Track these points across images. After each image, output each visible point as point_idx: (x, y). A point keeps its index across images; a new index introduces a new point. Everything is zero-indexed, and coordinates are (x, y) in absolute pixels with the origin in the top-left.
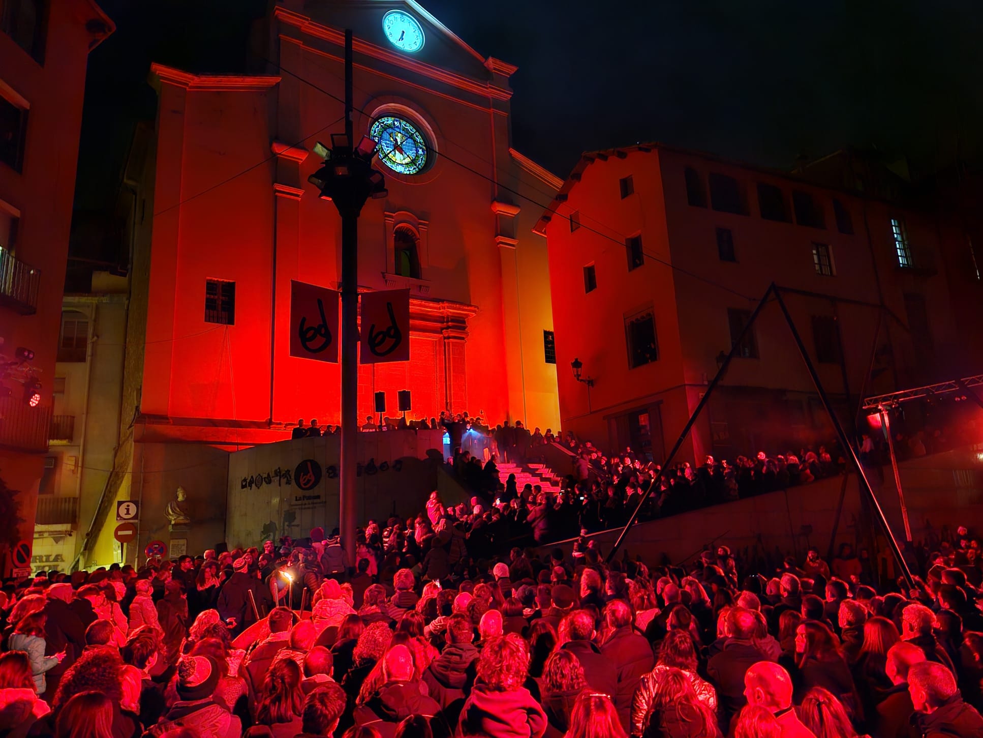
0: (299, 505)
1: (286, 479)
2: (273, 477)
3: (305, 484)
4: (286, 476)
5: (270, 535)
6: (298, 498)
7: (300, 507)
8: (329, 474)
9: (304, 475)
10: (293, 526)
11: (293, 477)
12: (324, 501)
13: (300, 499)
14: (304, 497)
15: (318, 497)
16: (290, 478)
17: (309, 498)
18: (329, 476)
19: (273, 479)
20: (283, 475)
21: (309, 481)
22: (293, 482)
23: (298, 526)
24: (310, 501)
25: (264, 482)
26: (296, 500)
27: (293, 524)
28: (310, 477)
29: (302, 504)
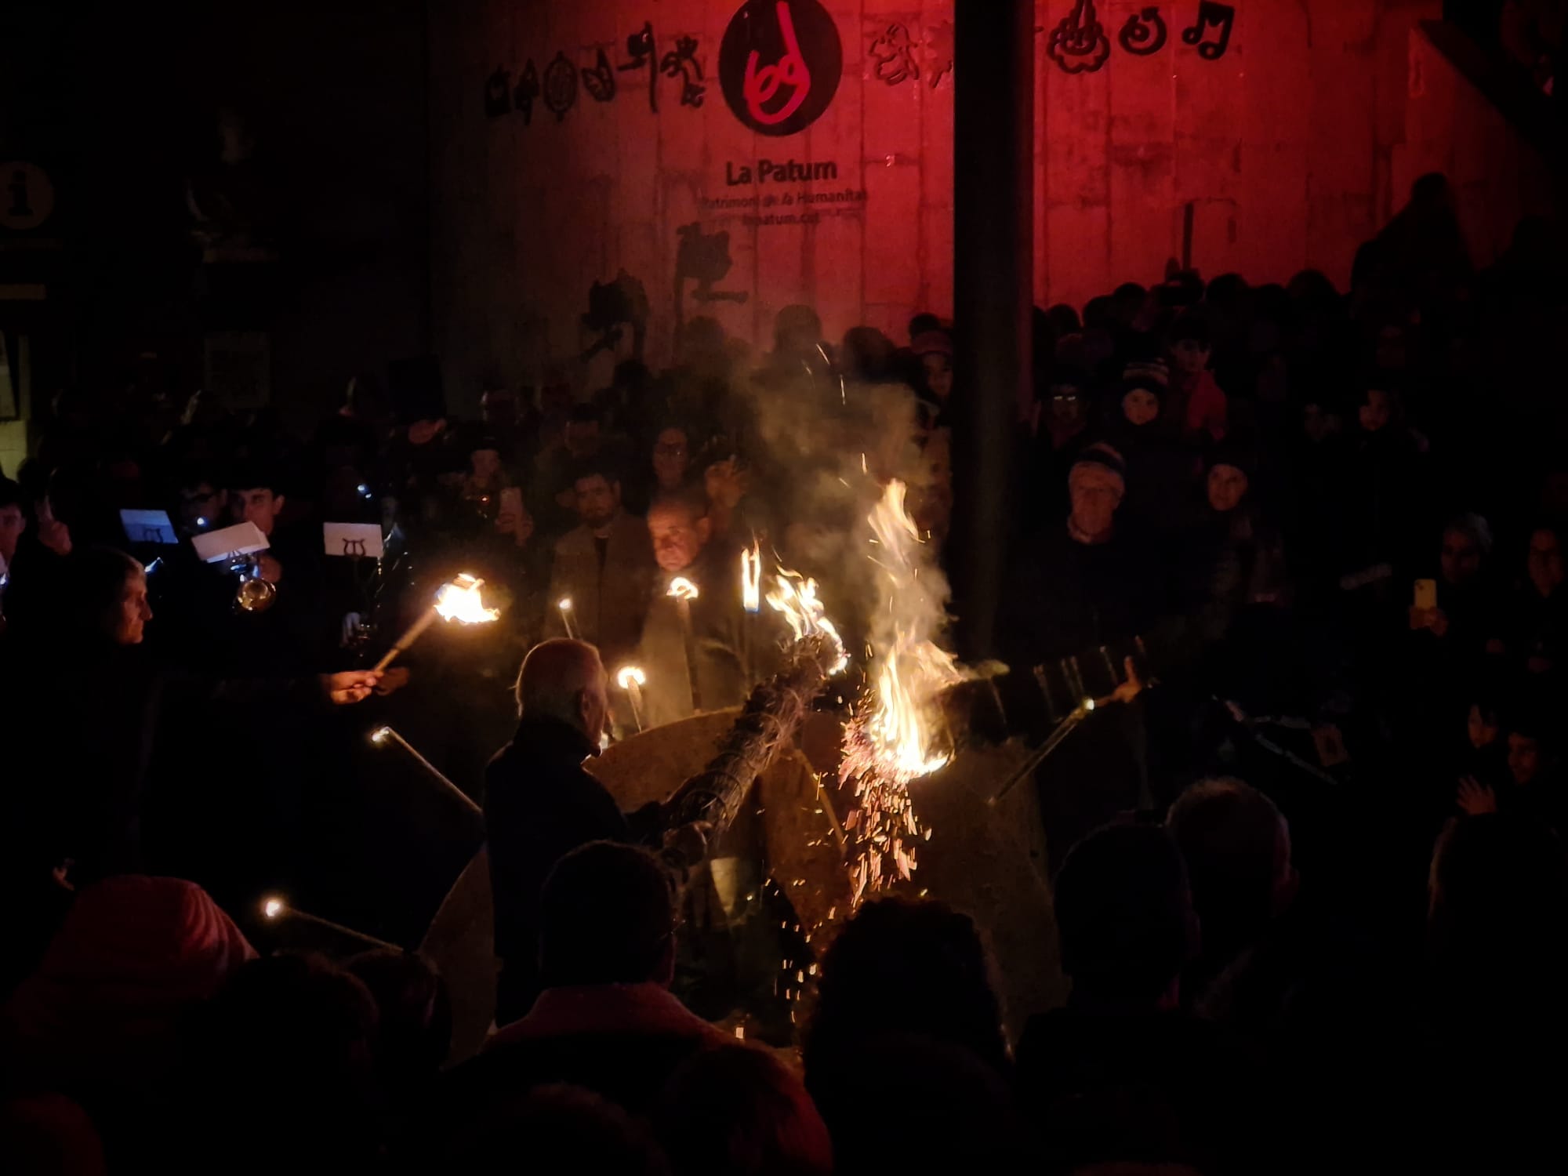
0: (744, 203)
1: (680, 76)
2: (621, 68)
3: (771, 107)
4: (678, 67)
5: (619, 335)
6: (736, 175)
7: (748, 210)
8: (882, 61)
9: (760, 66)
10: (724, 296)
11: (711, 69)
12: (856, 187)
13: (746, 177)
14: (765, 167)
15: (829, 169)
16: (700, 77)
17: (785, 172)
18: (878, 70)
19: (621, 77)
20: (665, 64)
21: (785, 92)
22: (714, 93)
23: (741, 298)
24: (794, 188)
25: (583, 92)
26: (731, 182)
27: (719, 286)
28: (791, 71)
29: (754, 201)
